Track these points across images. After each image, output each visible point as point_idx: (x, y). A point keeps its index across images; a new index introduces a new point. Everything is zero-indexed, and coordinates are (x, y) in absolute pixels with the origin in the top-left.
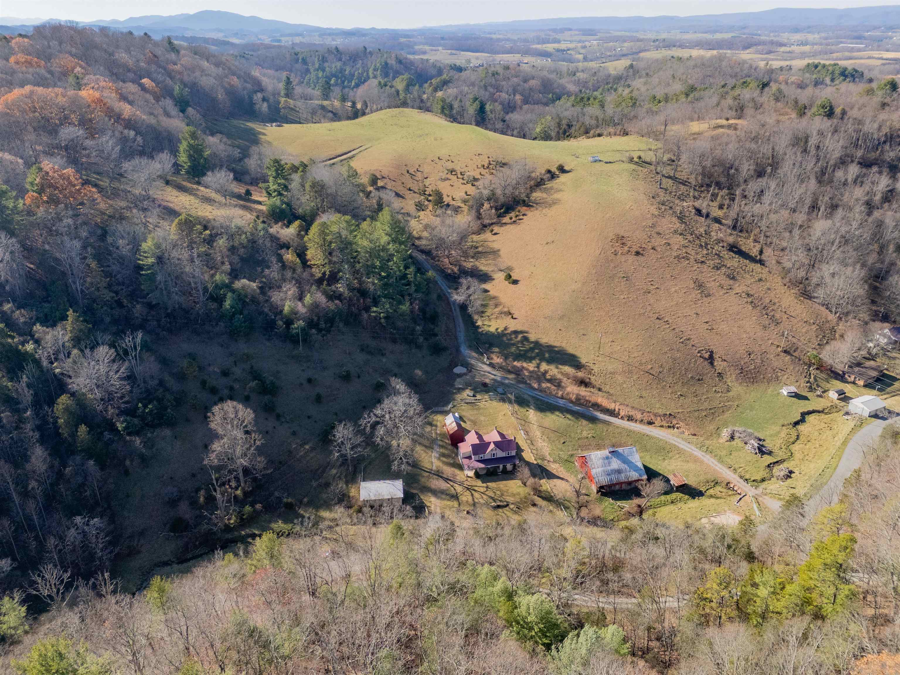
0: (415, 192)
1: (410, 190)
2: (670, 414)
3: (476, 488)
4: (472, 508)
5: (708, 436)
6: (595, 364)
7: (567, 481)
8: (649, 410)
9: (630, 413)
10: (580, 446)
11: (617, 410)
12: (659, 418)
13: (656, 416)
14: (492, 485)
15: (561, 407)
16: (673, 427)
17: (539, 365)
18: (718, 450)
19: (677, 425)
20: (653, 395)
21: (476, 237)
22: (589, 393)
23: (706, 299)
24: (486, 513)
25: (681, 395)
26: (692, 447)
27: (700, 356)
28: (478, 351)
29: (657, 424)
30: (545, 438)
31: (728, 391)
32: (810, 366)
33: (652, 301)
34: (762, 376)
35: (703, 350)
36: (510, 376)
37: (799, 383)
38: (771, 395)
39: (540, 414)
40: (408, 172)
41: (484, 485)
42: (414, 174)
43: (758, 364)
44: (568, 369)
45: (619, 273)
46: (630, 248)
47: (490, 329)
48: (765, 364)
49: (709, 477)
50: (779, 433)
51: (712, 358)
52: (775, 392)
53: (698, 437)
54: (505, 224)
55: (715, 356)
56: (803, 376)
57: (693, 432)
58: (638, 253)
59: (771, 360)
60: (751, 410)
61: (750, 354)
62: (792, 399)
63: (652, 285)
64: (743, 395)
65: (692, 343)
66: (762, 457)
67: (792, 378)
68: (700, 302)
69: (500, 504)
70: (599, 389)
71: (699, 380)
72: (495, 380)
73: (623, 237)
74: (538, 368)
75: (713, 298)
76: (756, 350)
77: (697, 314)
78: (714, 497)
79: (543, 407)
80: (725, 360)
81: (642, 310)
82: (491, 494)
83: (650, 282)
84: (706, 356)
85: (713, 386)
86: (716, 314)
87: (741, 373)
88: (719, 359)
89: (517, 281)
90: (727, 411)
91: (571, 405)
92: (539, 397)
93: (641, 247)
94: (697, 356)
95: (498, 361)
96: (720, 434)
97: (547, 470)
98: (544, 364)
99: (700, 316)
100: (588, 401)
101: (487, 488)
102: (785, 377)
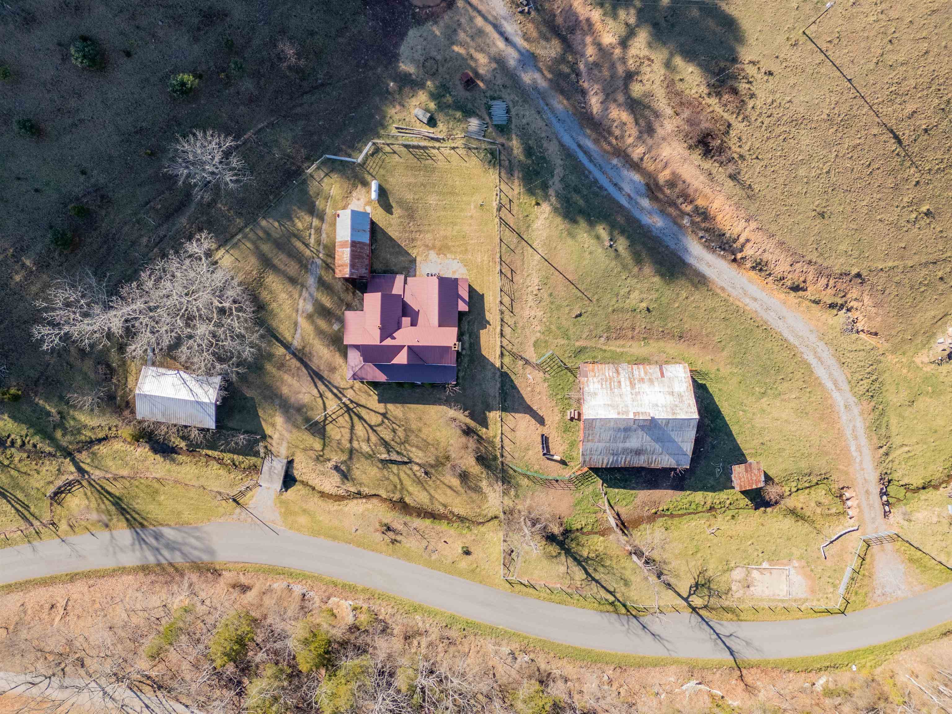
2: (857, 274)
3: (363, 413)
4: (344, 457)
5: (903, 340)
6: (770, 73)
7: (541, 421)
8: (813, 257)
9: (766, 257)
10: (608, 329)
11: (742, 240)
12: (823, 281)
13: (820, 274)
14: (396, 410)
15: (621, 206)
16: (842, 307)
17: (631, 33)
18: (892, 389)
19: (854, 304)
20: (854, 210)
22: (702, 177)
24: (368, 472)
25: (927, 213)
26: (841, 377)
29: (811, 294)
30: (545, 296)
36: (546, 53)
39: (560, 223)
41: (379, 408)
44: (692, 77)
49: (821, 466)
53: (878, 341)
57: (876, 324)
69: (395, 457)
70: (734, 172)
72: (501, 62)
74: (623, 43)
78: (796, 514)
79: (579, 200)
82: (385, 434)
91: (645, 202)
92: (583, 158)
96: (934, 335)
97: (514, 387)
98: (643, 36)
100: (689, 198)
101: (384, 416)
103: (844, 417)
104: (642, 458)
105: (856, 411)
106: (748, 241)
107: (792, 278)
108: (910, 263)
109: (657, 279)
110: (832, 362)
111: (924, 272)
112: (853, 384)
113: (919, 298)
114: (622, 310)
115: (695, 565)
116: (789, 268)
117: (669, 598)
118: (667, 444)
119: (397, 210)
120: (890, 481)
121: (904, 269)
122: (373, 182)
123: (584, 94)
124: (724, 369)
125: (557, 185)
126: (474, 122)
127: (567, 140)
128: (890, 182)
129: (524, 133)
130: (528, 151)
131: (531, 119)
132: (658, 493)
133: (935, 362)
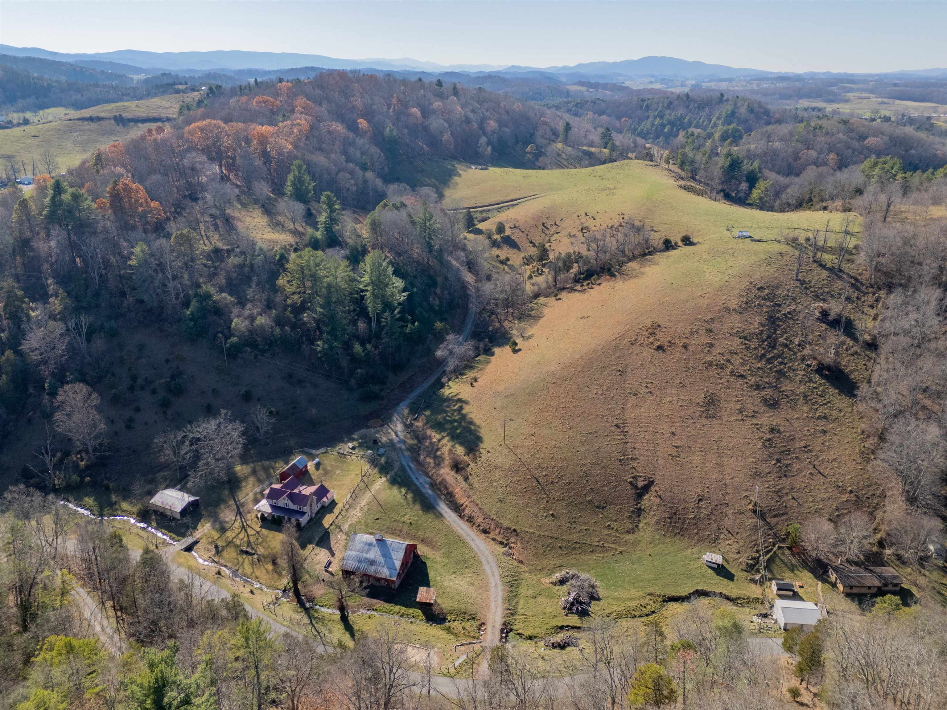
0: (534, 245)
1: (531, 242)
2: (515, 530)
3: (249, 529)
4: (224, 544)
5: (536, 569)
6: (489, 452)
7: (333, 554)
8: (495, 517)
9: (473, 514)
10: (388, 528)
11: (464, 506)
12: (498, 530)
13: (497, 526)
14: (265, 531)
15: (415, 485)
16: (506, 545)
17: (443, 438)
18: (526, 588)
19: (512, 545)
20: (516, 503)
21: (542, 299)
22: (453, 480)
23: (703, 420)
24: (230, 554)
25: (552, 515)
26: (497, 572)
27: (631, 483)
28: (415, 410)
29: (492, 535)
30: (366, 508)
31: (628, 532)
32: (780, 542)
33: (630, 405)
34: (695, 531)
35: (641, 477)
36: (410, 442)
37: (738, 556)
38: (686, 557)
39: (387, 485)
40: (543, 224)
41: (258, 529)
42: (549, 227)
43: (702, 515)
44: (460, 450)
45: (617, 364)
46: (656, 339)
47: (446, 392)
48: (713, 517)
49: (472, 609)
50: (632, 599)
51: (646, 489)
52: (696, 556)
53: (521, 565)
54: (576, 290)
55: (653, 488)
56: (754, 550)
57: (522, 557)
58: (660, 348)
59: (726, 515)
60: (633, 563)
61: (700, 500)
62: (710, 571)
63: (646, 387)
64: (643, 543)
65: (635, 464)
66: (566, 615)
67: (736, 547)
68: (692, 421)
69: (249, 550)
70: (466, 479)
71: (598, 507)
72: (391, 440)
73: (659, 326)
74: (439, 441)
75: (715, 421)
76: (714, 497)
77: (673, 434)
78: (449, 630)
79: (399, 479)
80: (660, 497)
81: (605, 412)
82: (252, 539)
83: (648, 383)
84: (640, 484)
85: (611, 520)
86: (700, 441)
87: (669, 518)
88: (654, 494)
89: (520, 350)
90: (600, 553)
91: (427, 486)
92: (408, 469)
93: (669, 342)
94: (626, 480)
95: (419, 424)
96: (554, 573)
97: (329, 538)
98: (447, 438)
99: (675, 437)
100: (446, 488)
101: (258, 532)
102: (727, 542)
103: (493, 590)
104: (373, 568)
105: (500, 588)
106: (467, 506)
107: (483, 526)
108: (543, 534)
109: (420, 512)
110: (494, 564)
111: (550, 541)
112: (502, 577)
113: (547, 551)
114: (398, 521)
116: (482, 521)
118: (388, 559)
119: (321, 471)
120: (511, 630)
121: (539, 535)
122: (317, 460)
123: (419, 455)
124: (438, 559)
125: (393, 473)
126: (370, 451)
127: (404, 463)
128: (534, 497)
129: (388, 458)
130: (386, 463)
131: (393, 455)
132: (375, 601)
133: (552, 583)
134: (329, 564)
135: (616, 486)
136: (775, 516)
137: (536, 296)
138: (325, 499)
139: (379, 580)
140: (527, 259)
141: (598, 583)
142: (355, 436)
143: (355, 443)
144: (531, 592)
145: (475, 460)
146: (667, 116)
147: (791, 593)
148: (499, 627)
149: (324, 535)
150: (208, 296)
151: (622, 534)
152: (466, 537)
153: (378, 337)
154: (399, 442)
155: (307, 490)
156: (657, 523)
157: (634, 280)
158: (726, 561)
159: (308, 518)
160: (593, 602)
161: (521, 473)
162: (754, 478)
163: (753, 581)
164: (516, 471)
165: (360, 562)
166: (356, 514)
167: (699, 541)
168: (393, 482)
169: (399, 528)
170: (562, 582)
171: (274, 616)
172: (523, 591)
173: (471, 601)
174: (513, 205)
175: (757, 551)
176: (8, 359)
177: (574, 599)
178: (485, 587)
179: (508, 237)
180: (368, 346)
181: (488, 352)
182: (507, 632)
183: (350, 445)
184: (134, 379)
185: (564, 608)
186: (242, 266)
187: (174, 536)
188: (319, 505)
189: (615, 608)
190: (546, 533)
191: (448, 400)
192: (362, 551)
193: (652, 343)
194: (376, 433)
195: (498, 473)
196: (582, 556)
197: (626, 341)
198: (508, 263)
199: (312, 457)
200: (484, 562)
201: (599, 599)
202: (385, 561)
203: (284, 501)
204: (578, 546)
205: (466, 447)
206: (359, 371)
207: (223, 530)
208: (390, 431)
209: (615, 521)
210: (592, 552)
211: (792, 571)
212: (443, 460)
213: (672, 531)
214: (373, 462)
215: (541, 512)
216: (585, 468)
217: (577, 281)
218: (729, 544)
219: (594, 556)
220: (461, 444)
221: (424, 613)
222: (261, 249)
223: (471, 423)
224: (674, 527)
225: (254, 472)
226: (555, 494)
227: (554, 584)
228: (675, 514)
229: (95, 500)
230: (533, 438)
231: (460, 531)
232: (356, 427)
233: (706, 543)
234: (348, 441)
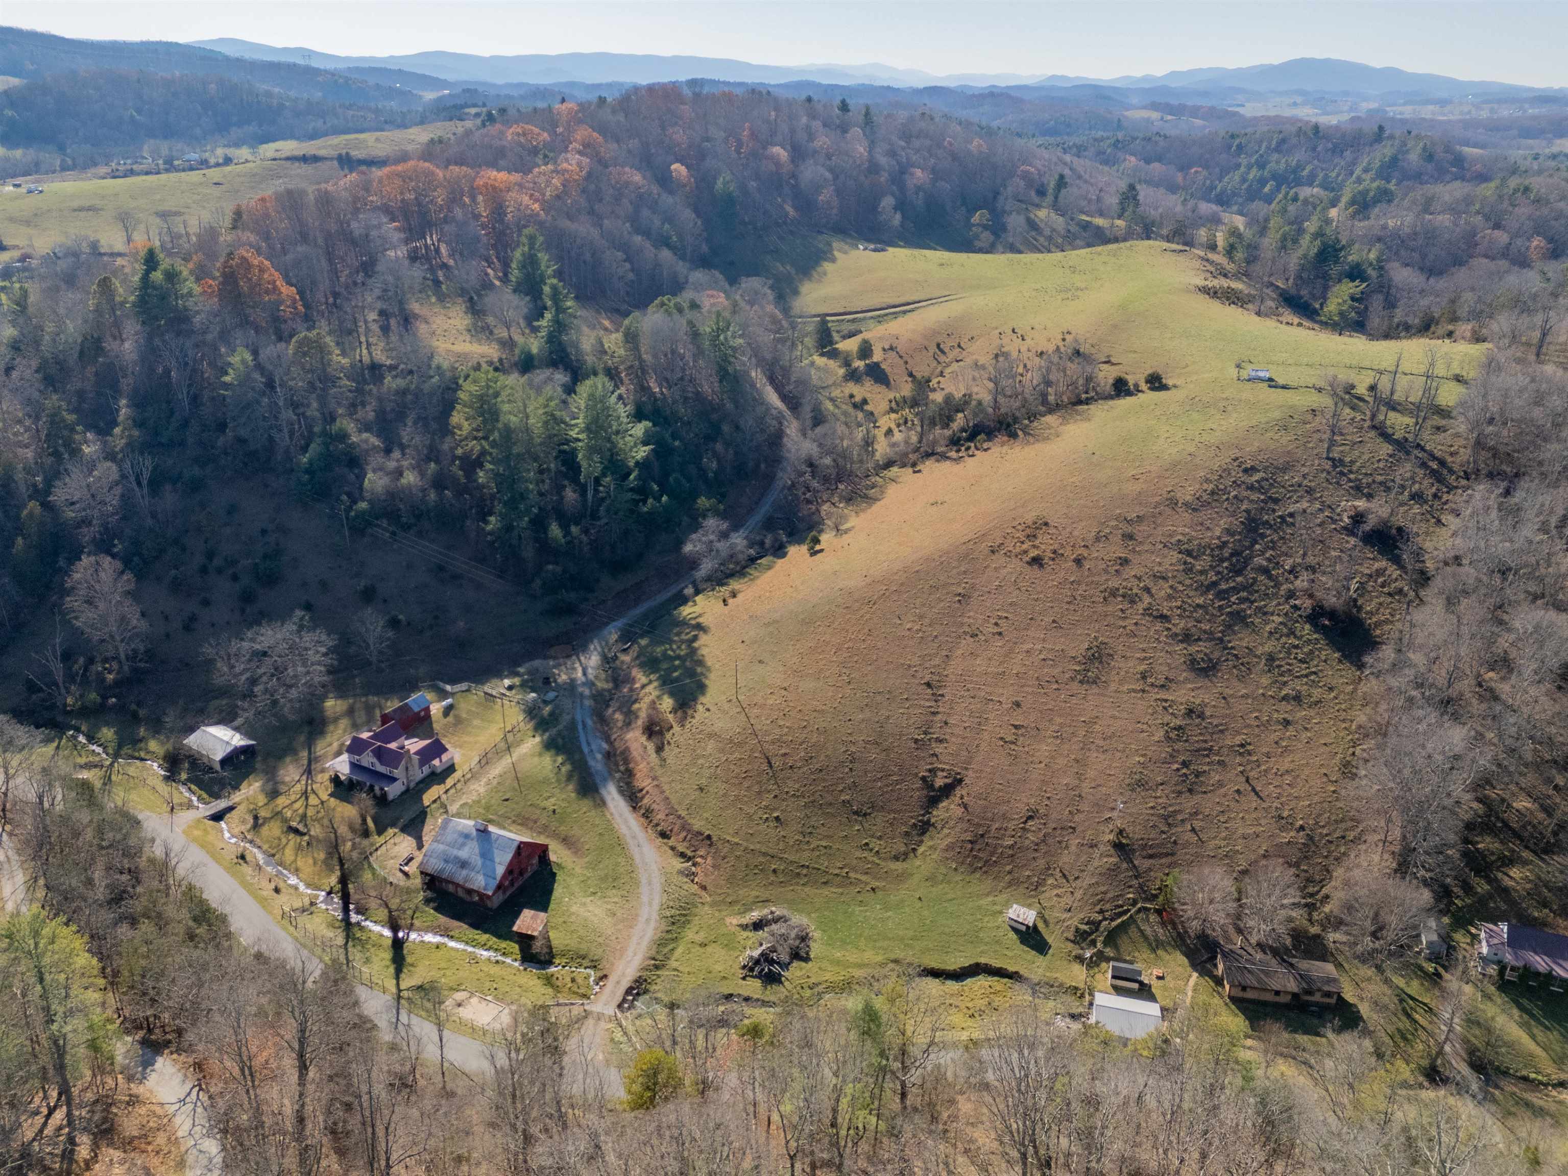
0: (913, 380)
1: (911, 375)
2: (709, 837)
3: (312, 797)
4: (268, 815)
5: (723, 901)
6: (709, 710)
7: (420, 846)
8: (684, 814)
9: (654, 806)
10: (518, 816)
11: (644, 791)
12: (684, 834)
13: (683, 828)
14: (333, 802)
15: (582, 752)
16: (689, 859)
17: (650, 682)
18: (696, 929)
19: (699, 860)
20: (724, 795)
21: (895, 469)
22: (641, 750)
23: (1075, 685)
24: (273, 830)
25: (777, 818)
26: (658, 899)
27: (924, 779)
28: (628, 636)
29: (671, 842)
30: (495, 782)
31: (896, 858)
32: (1146, 900)
33: (960, 652)
34: (1008, 868)
35: (943, 770)
36: (601, 685)
37: (1069, 915)
38: (979, 908)
39: (538, 749)
40: (938, 345)
41: (325, 797)
42: (946, 350)
43: (1027, 842)
44: (667, 703)
45: (959, 584)
46: (1034, 546)
47: (686, 611)
48: (1044, 848)
49: (596, 952)
50: (860, 966)
51: (947, 790)
52: (998, 908)
53: (703, 893)
54: (948, 458)
55: (958, 791)
56: (1098, 908)
57: (708, 882)
58: (1037, 561)
59: (1067, 847)
60: (886, 908)
61: (1030, 818)
62: (1012, 935)
63: (996, 624)
64: (916, 878)
65: (939, 749)
66: (744, 978)
67: (1067, 900)
68: (1055, 686)
69: (301, 827)
70: (659, 749)
71: (856, 813)
72: (573, 680)
73: (1046, 524)
74: (643, 687)
75: (1095, 689)
76: (1054, 816)
77: (1018, 704)
78: (549, 981)
79: (560, 741)
80: (965, 806)
81: (916, 661)
82: (310, 812)
83: (1000, 618)
84: (939, 782)
85: (872, 836)
86: (1058, 720)
87: (971, 842)
88: (957, 800)
89: (822, 551)
90: (838, 886)
91: (599, 756)
92: (580, 727)
93: (1055, 552)
94: (916, 775)
95: (626, 658)
96: (752, 910)
97: (423, 822)
98: (655, 684)
99: (1020, 711)
100: (626, 761)
101: (322, 803)
102: (1055, 892)
103: (640, 926)
104: (464, 872)
105: (653, 924)
106: (647, 793)
107: (663, 826)
108: (752, 847)
109: (573, 795)
111: (761, 859)
112: (664, 907)
113: (750, 877)
114: (537, 806)
115: (434, 974)
116: (663, 817)
117: (391, 984)
118: (487, 862)
119: (450, 719)
120: (646, 991)
121: (746, 849)
122: (449, 701)
123: (608, 706)
124: (578, 870)
125: (554, 731)
126: (534, 695)
127: (579, 717)
128: (756, 788)
129: (557, 707)
130: (552, 714)
131: (567, 703)
132: (456, 923)
133: (741, 926)
134: (410, 860)
135: (897, 782)
136: (1151, 857)
137: (889, 464)
138: (436, 762)
139: (470, 892)
140: (897, 404)
141: (816, 935)
142: (521, 670)
143: (517, 681)
144: (699, 938)
145: (682, 722)
146: (1273, 165)
147: (1136, 986)
148: (626, 983)
149: (417, 816)
150: (343, 436)
151: (884, 859)
152: (629, 839)
153: (594, 516)
154: (584, 684)
155: (414, 745)
156: (949, 848)
157: (1038, 446)
158: (1046, 922)
159: (403, 788)
160: (795, 964)
161: (747, 747)
162: (1133, 790)
163: (1080, 959)
164: (740, 744)
165: (446, 861)
166: (478, 789)
167: (1010, 884)
168: (550, 745)
169: (534, 817)
170: (758, 926)
171: (292, 929)
172: (690, 934)
173: (600, 940)
174: (905, 312)
175: (1101, 912)
176: (31, 514)
177: (762, 954)
178: (630, 920)
179: (877, 365)
180: (574, 530)
181: (779, 551)
182: (638, 994)
183: (507, 682)
184: (210, 555)
185: (744, 967)
186: (403, 392)
187: (205, 795)
188: (426, 770)
189: (828, 976)
190: (758, 846)
191: (684, 623)
192: (452, 845)
193: (1025, 552)
194: (555, 667)
195: (711, 746)
196: (807, 889)
197: (984, 547)
198: (866, 407)
199: (443, 695)
200: (644, 881)
201: (807, 959)
202: (483, 864)
203: (368, 759)
204: (805, 871)
205: (676, 701)
206: (550, 567)
207: (273, 794)
208: (577, 665)
209: (880, 838)
210: (825, 883)
211: (1154, 951)
212: (637, 717)
213: (971, 865)
214: (531, 712)
215: (760, 813)
216: (853, 749)
217: (955, 442)
218: (1057, 895)
219: (826, 891)
220: (672, 694)
221: (521, 950)
222: (439, 367)
223: (701, 663)
224: (975, 857)
225: (350, 712)
226: (792, 786)
227: (744, 927)
228: (982, 836)
229: (116, 733)
230: (784, 692)
231: (624, 830)
232: (530, 656)
233: (1022, 889)
234: (507, 677)
